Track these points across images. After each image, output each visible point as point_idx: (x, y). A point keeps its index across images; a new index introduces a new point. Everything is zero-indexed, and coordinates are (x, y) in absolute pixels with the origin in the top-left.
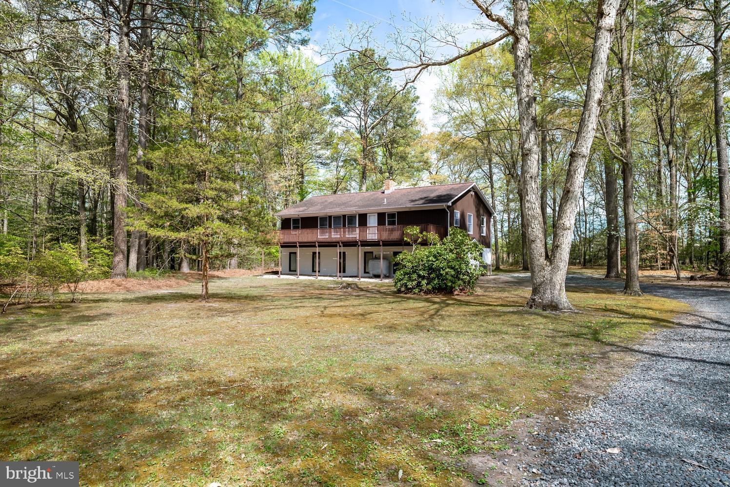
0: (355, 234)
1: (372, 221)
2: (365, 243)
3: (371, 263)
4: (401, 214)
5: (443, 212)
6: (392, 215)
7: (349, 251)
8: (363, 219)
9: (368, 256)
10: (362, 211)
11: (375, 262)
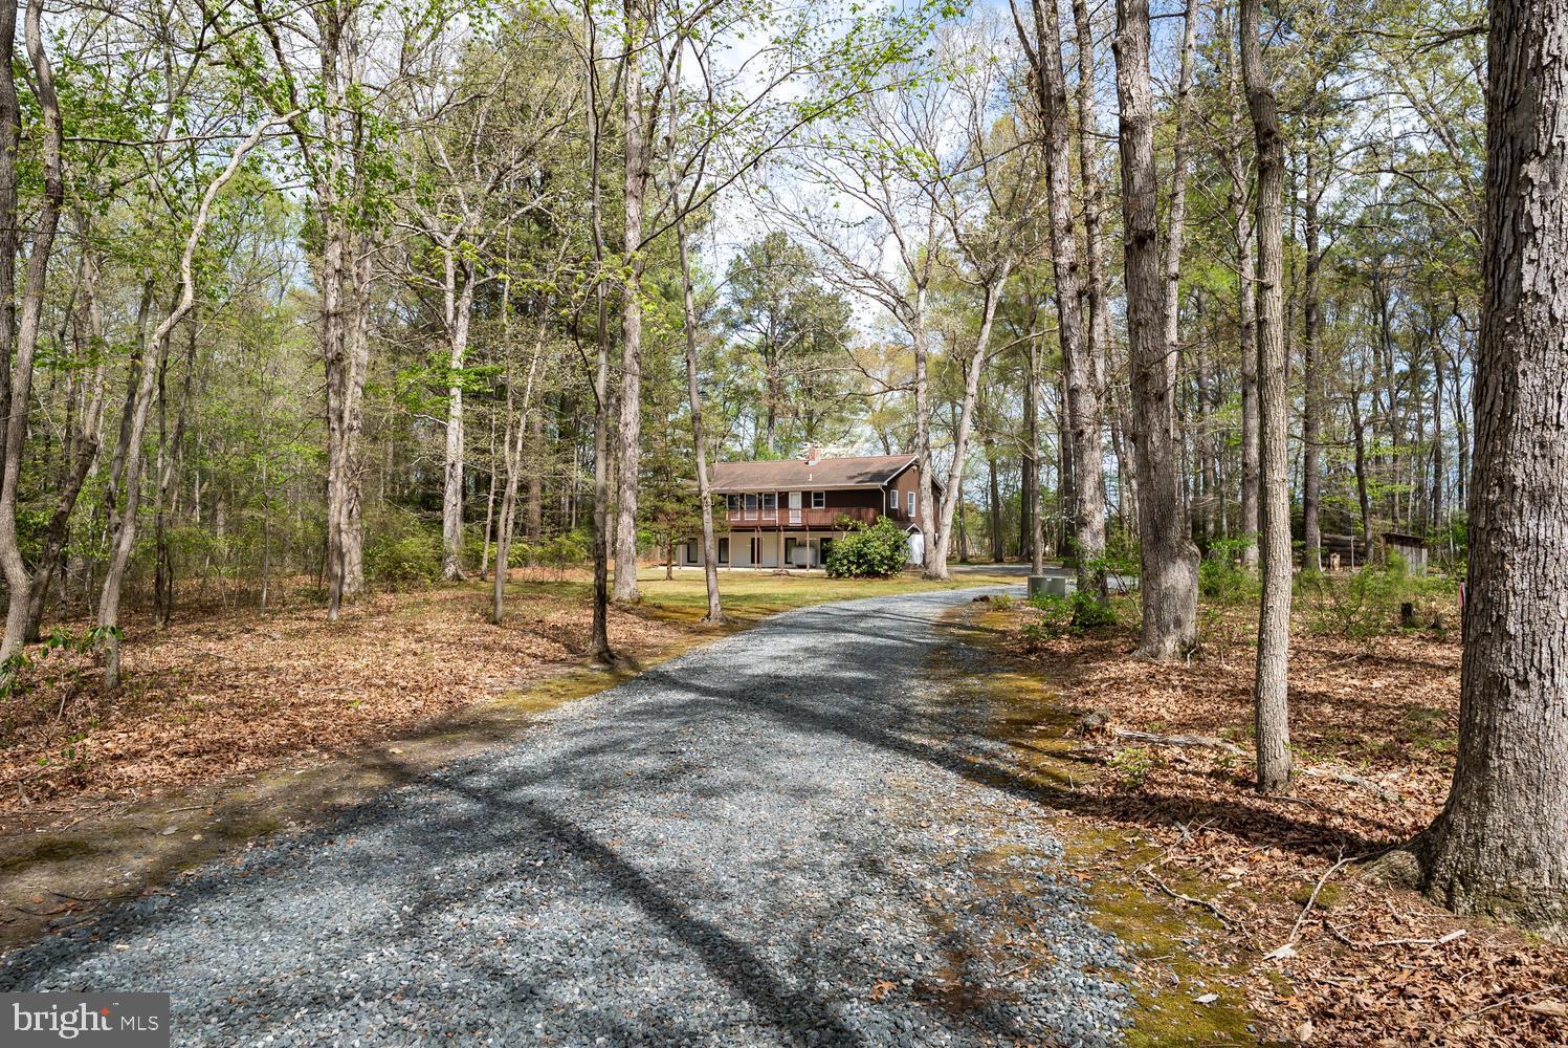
0: (774, 517)
1: (795, 502)
2: (788, 529)
3: (794, 552)
4: (829, 493)
5: (877, 492)
6: (818, 495)
7: (766, 538)
8: (784, 498)
9: (790, 544)
10: (783, 488)
11: (801, 550)
